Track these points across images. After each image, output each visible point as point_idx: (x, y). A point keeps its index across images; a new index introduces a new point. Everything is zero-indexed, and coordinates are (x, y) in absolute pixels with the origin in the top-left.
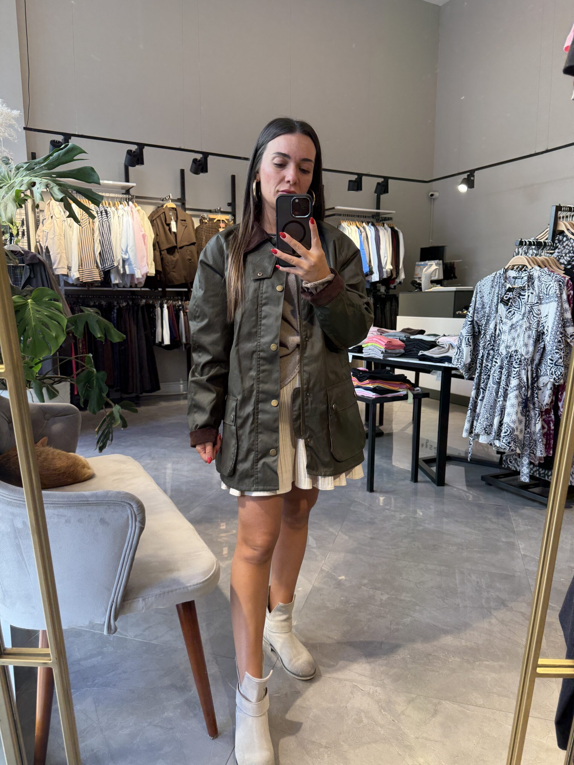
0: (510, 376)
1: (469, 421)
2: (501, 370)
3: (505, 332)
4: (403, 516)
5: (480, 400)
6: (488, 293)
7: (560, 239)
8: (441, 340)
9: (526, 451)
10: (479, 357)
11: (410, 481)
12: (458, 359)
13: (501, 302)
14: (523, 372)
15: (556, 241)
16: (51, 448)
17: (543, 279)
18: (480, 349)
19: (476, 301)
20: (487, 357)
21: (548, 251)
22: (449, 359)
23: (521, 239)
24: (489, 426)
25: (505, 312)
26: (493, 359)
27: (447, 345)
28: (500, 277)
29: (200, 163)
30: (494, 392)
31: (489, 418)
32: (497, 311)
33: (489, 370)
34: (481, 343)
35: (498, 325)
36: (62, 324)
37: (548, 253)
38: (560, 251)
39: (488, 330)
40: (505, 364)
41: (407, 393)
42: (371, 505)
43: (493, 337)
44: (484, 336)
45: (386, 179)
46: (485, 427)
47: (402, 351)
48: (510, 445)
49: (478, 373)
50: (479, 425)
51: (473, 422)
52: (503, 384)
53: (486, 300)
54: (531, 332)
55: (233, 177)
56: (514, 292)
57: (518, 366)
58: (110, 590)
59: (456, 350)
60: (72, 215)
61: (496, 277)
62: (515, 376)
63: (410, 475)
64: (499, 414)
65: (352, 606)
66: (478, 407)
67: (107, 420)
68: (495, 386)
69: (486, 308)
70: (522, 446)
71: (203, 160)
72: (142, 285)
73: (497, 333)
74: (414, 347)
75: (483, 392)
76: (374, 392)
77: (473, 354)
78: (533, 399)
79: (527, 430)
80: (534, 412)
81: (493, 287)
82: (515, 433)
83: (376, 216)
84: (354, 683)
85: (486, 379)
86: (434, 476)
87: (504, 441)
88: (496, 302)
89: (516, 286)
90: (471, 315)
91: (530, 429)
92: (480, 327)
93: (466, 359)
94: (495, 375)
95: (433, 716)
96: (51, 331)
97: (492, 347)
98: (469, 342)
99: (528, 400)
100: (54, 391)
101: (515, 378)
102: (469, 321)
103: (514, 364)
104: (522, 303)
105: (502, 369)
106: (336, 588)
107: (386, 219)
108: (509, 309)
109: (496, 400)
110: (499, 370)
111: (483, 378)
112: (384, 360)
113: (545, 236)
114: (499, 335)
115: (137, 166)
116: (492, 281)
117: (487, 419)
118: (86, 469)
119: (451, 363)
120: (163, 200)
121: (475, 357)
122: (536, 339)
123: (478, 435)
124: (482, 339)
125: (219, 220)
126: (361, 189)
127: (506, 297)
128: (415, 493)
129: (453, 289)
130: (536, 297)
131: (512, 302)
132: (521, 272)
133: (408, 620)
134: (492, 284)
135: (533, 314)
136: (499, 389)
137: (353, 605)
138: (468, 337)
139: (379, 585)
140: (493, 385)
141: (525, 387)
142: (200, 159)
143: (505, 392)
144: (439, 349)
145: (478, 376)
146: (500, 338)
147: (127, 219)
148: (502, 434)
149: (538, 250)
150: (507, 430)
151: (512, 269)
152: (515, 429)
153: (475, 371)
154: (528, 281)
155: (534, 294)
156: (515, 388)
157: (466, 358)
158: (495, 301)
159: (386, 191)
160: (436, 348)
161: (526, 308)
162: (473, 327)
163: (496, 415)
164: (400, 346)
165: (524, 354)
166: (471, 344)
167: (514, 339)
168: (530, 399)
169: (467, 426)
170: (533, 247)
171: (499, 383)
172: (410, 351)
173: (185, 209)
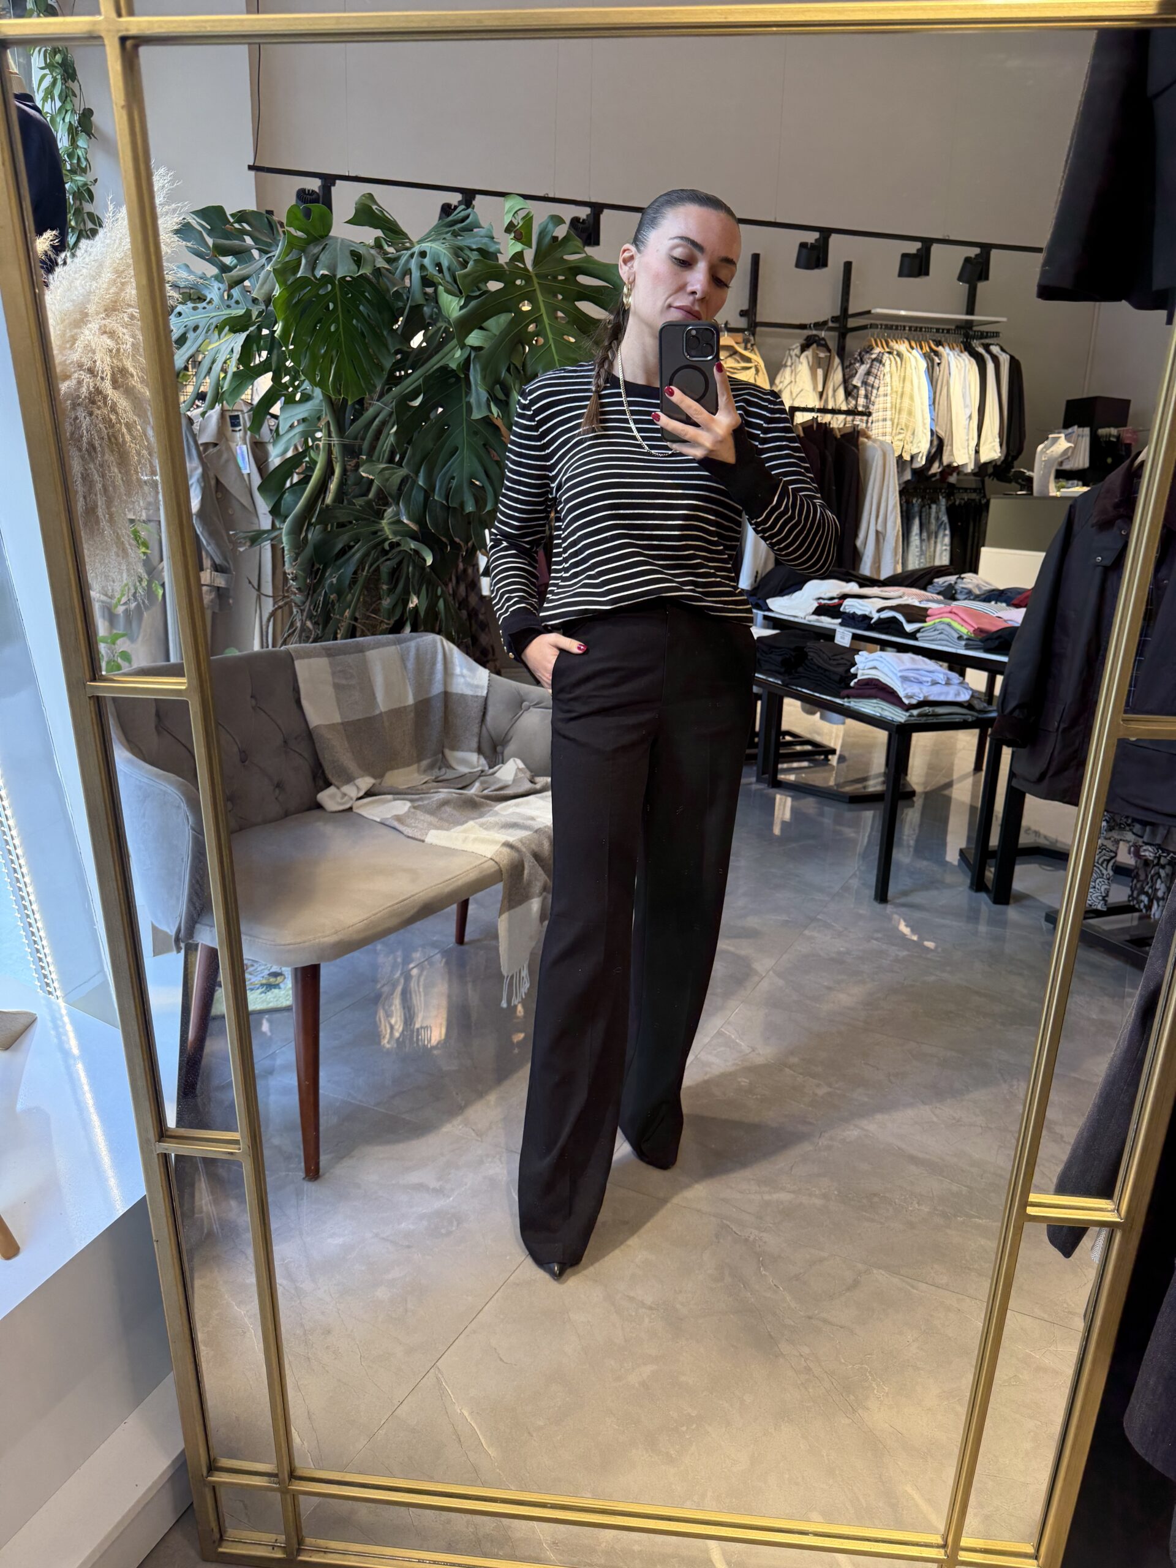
29: (586, 225)
45: (986, 248)
65: (758, 1099)
71: (591, 221)
83: (962, 328)
84: (725, 1221)
86: (991, 885)
107: (986, 335)
126: (927, 273)
133: (853, 1134)
137: (759, 1096)
139: (818, 1069)
142: (585, 217)
159: (984, 275)
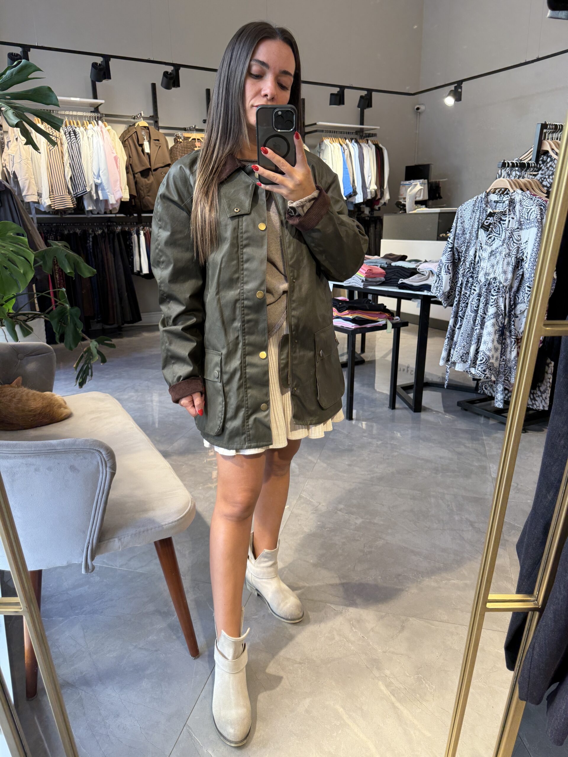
0: (488, 304)
1: (446, 350)
2: (479, 298)
3: (484, 259)
4: (380, 442)
5: (458, 328)
6: (469, 218)
7: (544, 160)
8: (422, 267)
9: (501, 377)
10: (459, 285)
11: (388, 409)
12: (437, 287)
13: (481, 228)
14: (501, 300)
15: (540, 162)
16: (26, 389)
17: (524, 203)
18: (460, 276)
19: (456, 227)
20: (466, 284)
21: (531, 173)
22: (428, 287)
23: (504, 161)
24: (466, 354)
25: (485, 238)
26: (472, 287)
27: (427, 272)
28: (482, 202)
29: (172, 76)
30: (471, 321)
31: (466, 346)
32: (477, 238)
33: (467, 298)
34: (461, 270)
35: (478, 252)
36: (29, 259)
37: (531, 175)
38: (543, 172)
39: (467, 257)
40: (483, 292)
41: (386, 322)
42: (349, 433)
43: (473, 264)
44: (464, 264)
45: (370, 91)
46: (461, 355)
47: (383, 279)
48: (485, 373)
49: (456, 301)
50: (456, 353)
51: (450, 350)
52: (480, 312)
53: (467, 225)
54: (510, 258)
55: (208, 91)
56: (494, 217)
57: (496, 294)
58: (84, 532)
59: (435, 278)
60: (30, 142)
61: (478, 201)
62: (493, 303)
63: (387, 402)
64: (476, 343)
65: (328, 531)
66: (456, 336)
67: (85, 356)
68: (473, 315)
69: (466, 234)
70: (497, 373)
71: (174, 73)
72: (117, 211)
73: (477, 260)
74: (394, 275)
75: (461, 320)
76: (353, 323)
77: (452, 281)
78: (510, 326)
79: (502, 358)
80: (511, 339)
81: (474, 212)
82: (491, 361)
83: (359, 132)
84: (328, 604)
85: (464, 307)
86: (412, 403)
87: (480, 369)
88: (477, 228)
89: (497, 211)
90: (451, 242)
91: (506, 357)
92: (460, 254)
93: (445, 288)
94: (473, 303)
95: (400, 632)
96: (18, 267)
97: (471, 274)
98: (448, 269)
99: (505, 328)
100: (28, 328)
101: (493, 306)
102: (449, 248)
103: (492, 292)
104: (502, 228)
105: (481, 297)
106: (314, 513)
107: (370, 135)
108: (489, 234)
109: (473, 328)
110: (477, 298)
111: (462, 306)
112: (364, 289)
113: (529, 157)
114: (478, 262)
115: (104, 81)
116: (474, 205)
117: (464, 347)
118: (62, 409)
119: (430, 291)
120: (134, 118)
121: (454, 285)
122: (515, 266)
123: (454, 363)
124: (461, 266)
125: (195, 139)
126: (343, 104)
127: (487, 222)
128: (393, 419)
129: (438, 210)
130: (517, 222)
131: (492, 228)
132: (502, 195)
133: (380, 543)
134: (473, 208)
135: (513, 240)
136: (476, 317)
137: (328, 529)
138: (448, 264)
139: (354, 510)
140: (470, 313)
141: (502, 315)
142: (171, 72)
143: (482, 320)
144: (419, 277)
145: (456, 304)
146: (479, 265)
147: (97, 140)
148: (478, 362)
149: (521, 171)
150: (483, 358)
151: (494, 193)
152: (491, 357)
153: (454, 299)
154: (510, 206)
155: (515, 219)
156: (492, 316)
157: (446, 286)
158: (476, 226)
160: (416, 276)
161: (506, 234)
162: (453, 254)
163: (473, 343)
164: (381, 274)
165: (502, 281)
166: (451, 271)
167: (493, 266)
168: (506, 327)
169: (444, 354)
170: (517, 169)
171: (476, 311)
172: (391, 279)
173: (158, 128)
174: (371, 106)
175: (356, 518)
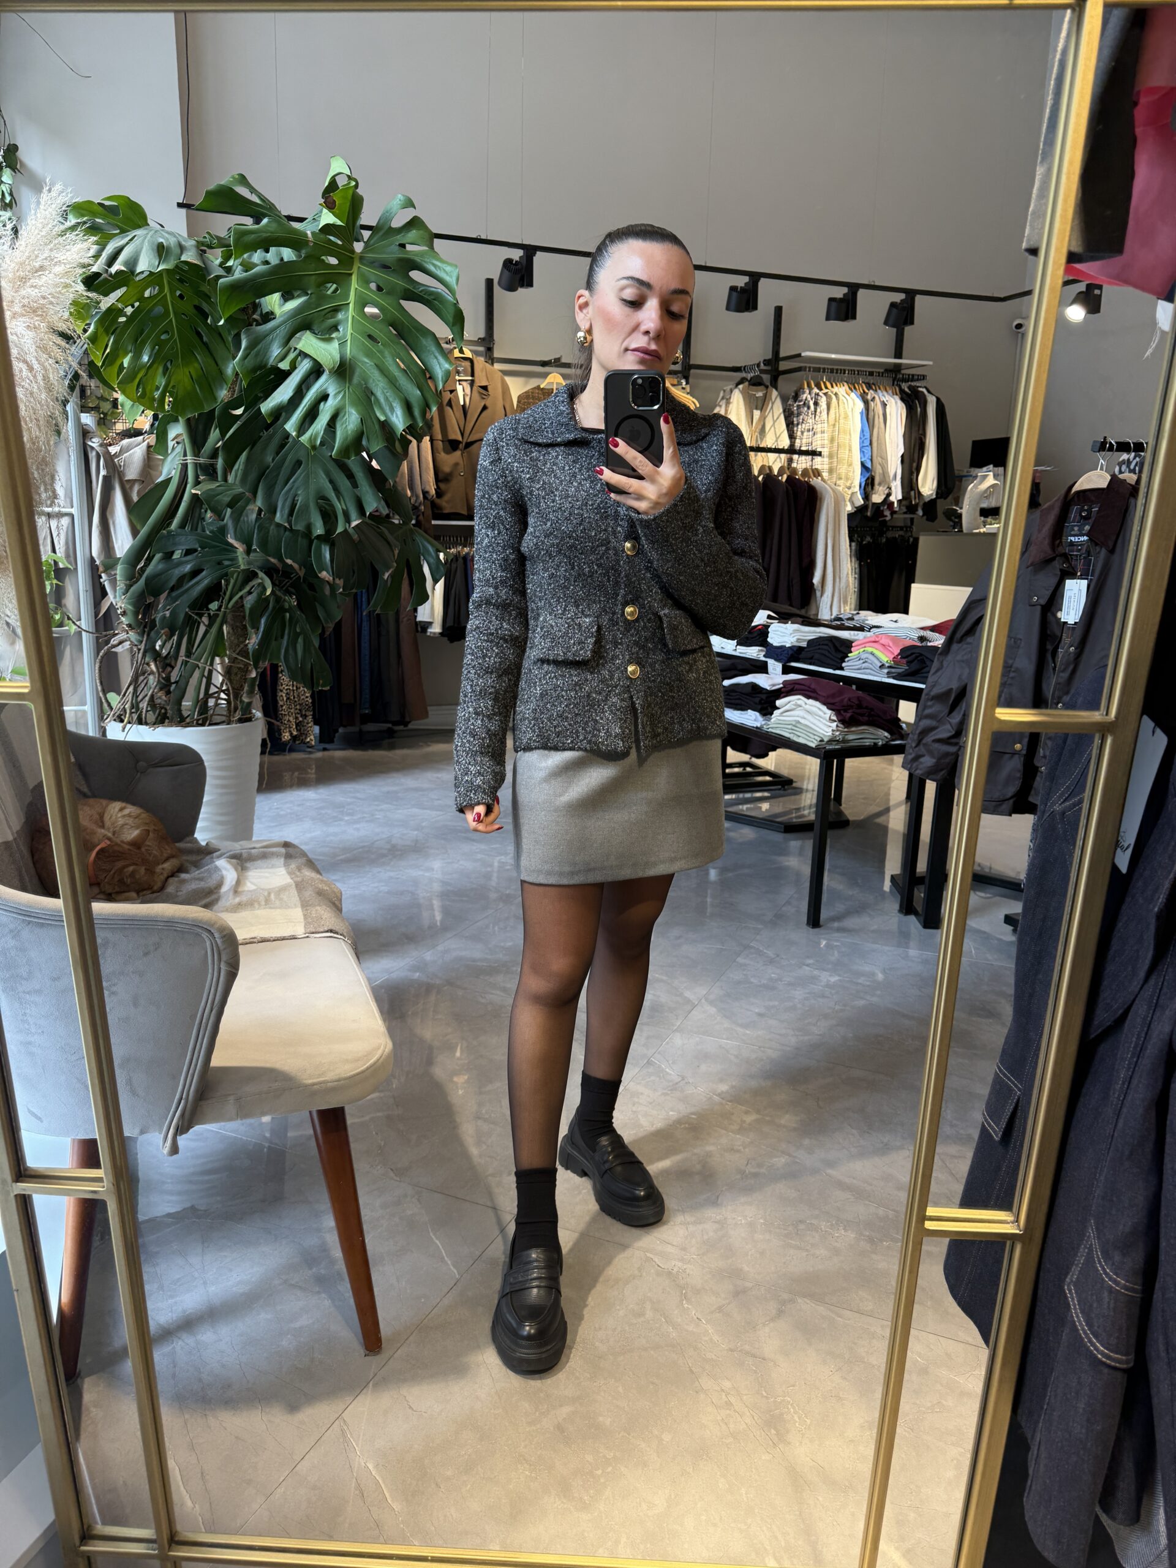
4: (834, 979)
23: (1104, 439)
29: (519, 266)
45: (911, 294)
65: (685, 1128)
71: (524, 262)
83: (891, 371)
84: (648, 1255)
86: (921, 910)
95: (772, 1320)
107: (909, 378)
126: (854, 317)
133: (781, 1160)
142: (518, 259)
159: (909, 320)
173: (492, 360)
174: (912, 323)
175: (746, 1113)
